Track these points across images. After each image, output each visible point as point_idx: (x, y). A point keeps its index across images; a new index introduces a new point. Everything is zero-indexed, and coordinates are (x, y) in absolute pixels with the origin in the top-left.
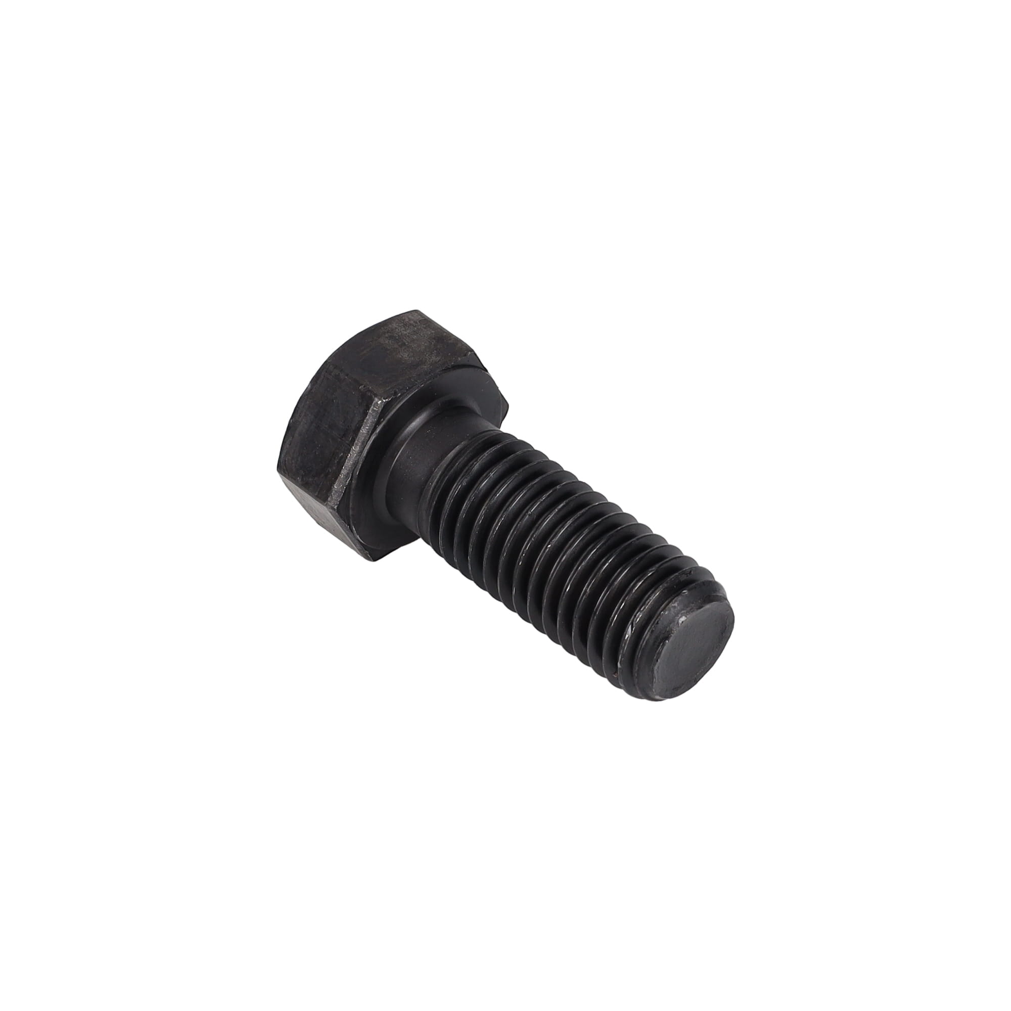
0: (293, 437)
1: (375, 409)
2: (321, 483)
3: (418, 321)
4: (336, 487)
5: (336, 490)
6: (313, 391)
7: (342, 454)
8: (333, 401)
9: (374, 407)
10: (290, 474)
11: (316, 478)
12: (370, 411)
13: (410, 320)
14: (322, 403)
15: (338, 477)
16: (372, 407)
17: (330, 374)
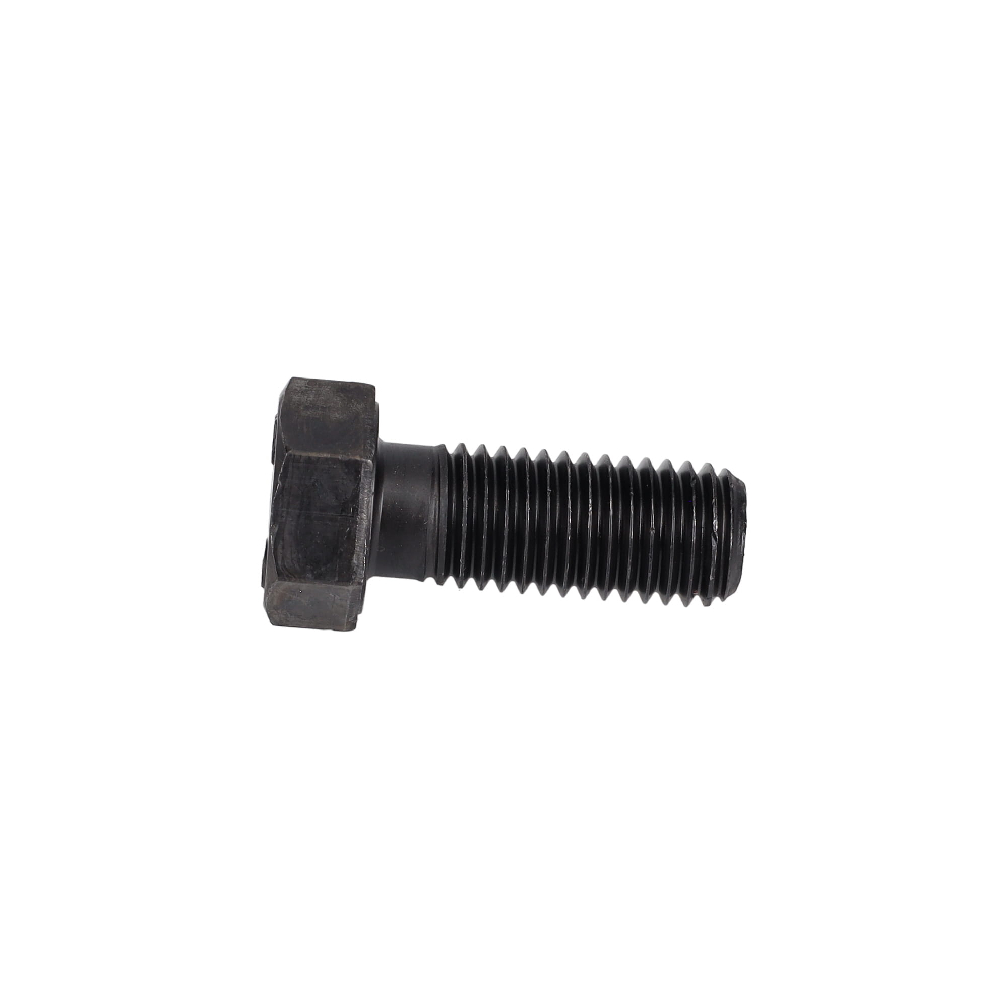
0: (283, 540)
1: (366, 470)
2: (338, 566)
3: (307, 385)
4: (356, 562)
5: (356, 564)
6: (287, 485)
7: (348, 529)
8: (314, 485)
9: (365, 468)
10: (296, 576)
11: (328, 566)
12: (362, 474)
13: (301, 388)
14: (302, 493)
15: (354, 552)
16: (363, 470)
17: (300, 462)
